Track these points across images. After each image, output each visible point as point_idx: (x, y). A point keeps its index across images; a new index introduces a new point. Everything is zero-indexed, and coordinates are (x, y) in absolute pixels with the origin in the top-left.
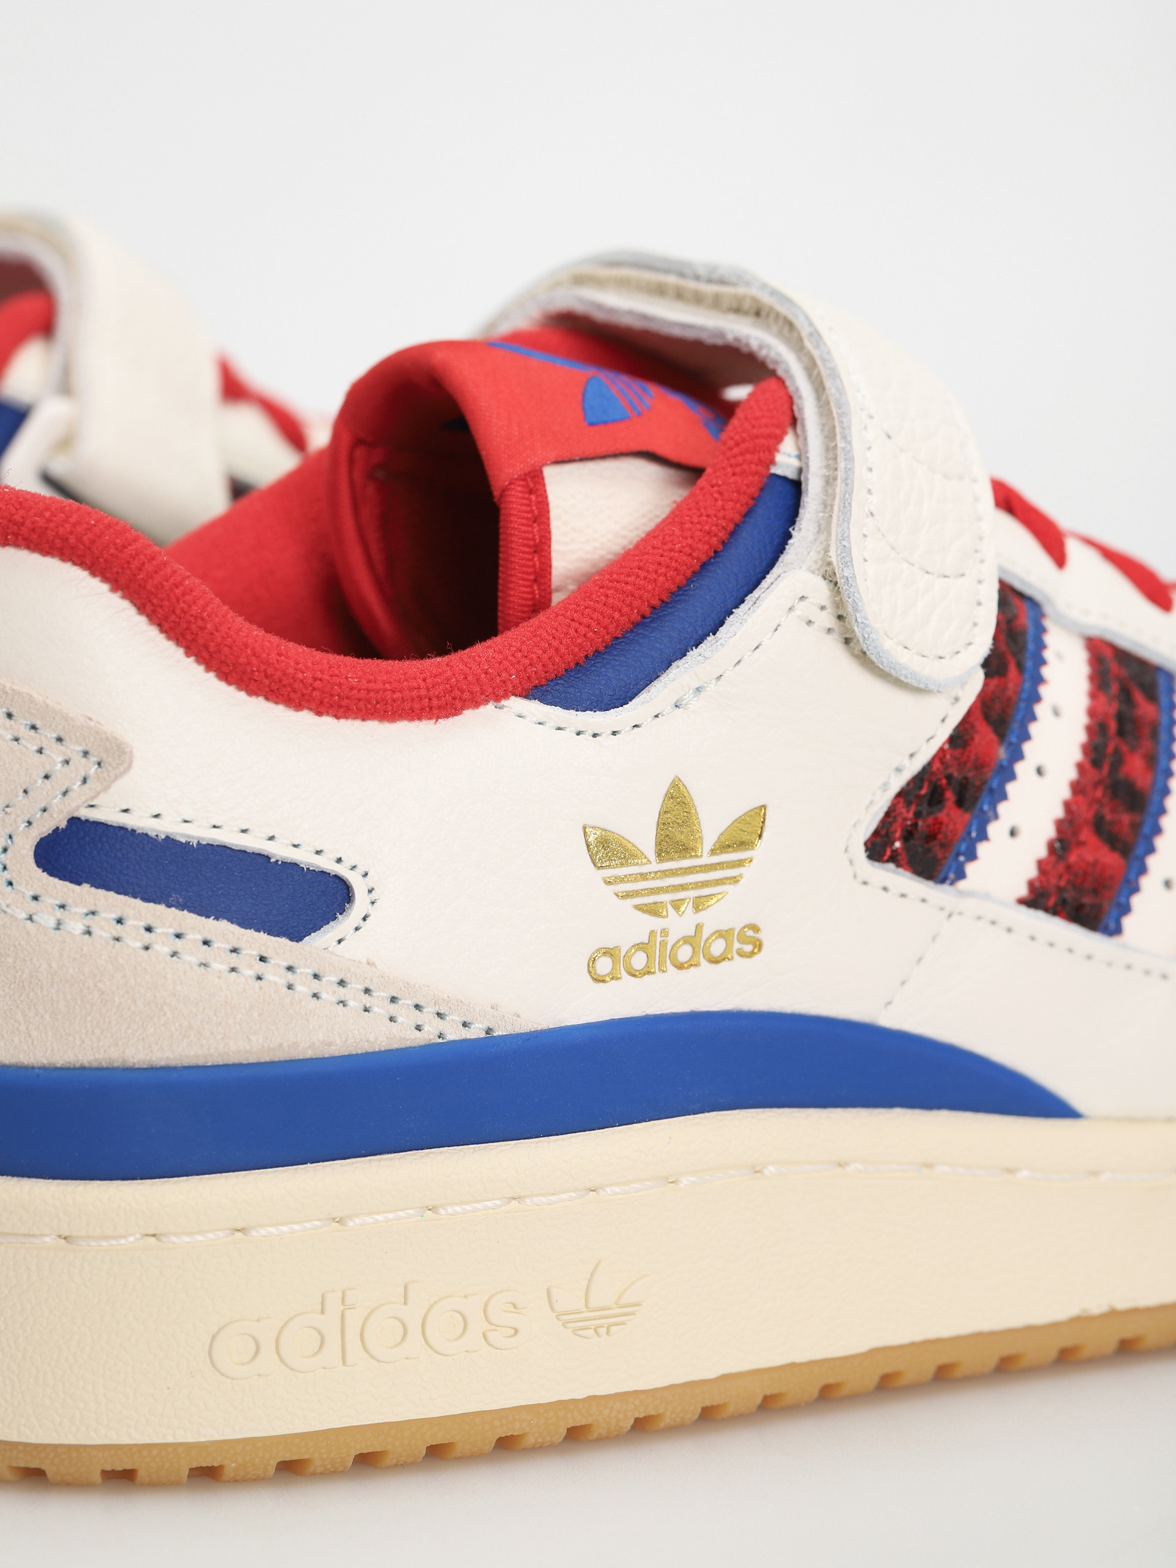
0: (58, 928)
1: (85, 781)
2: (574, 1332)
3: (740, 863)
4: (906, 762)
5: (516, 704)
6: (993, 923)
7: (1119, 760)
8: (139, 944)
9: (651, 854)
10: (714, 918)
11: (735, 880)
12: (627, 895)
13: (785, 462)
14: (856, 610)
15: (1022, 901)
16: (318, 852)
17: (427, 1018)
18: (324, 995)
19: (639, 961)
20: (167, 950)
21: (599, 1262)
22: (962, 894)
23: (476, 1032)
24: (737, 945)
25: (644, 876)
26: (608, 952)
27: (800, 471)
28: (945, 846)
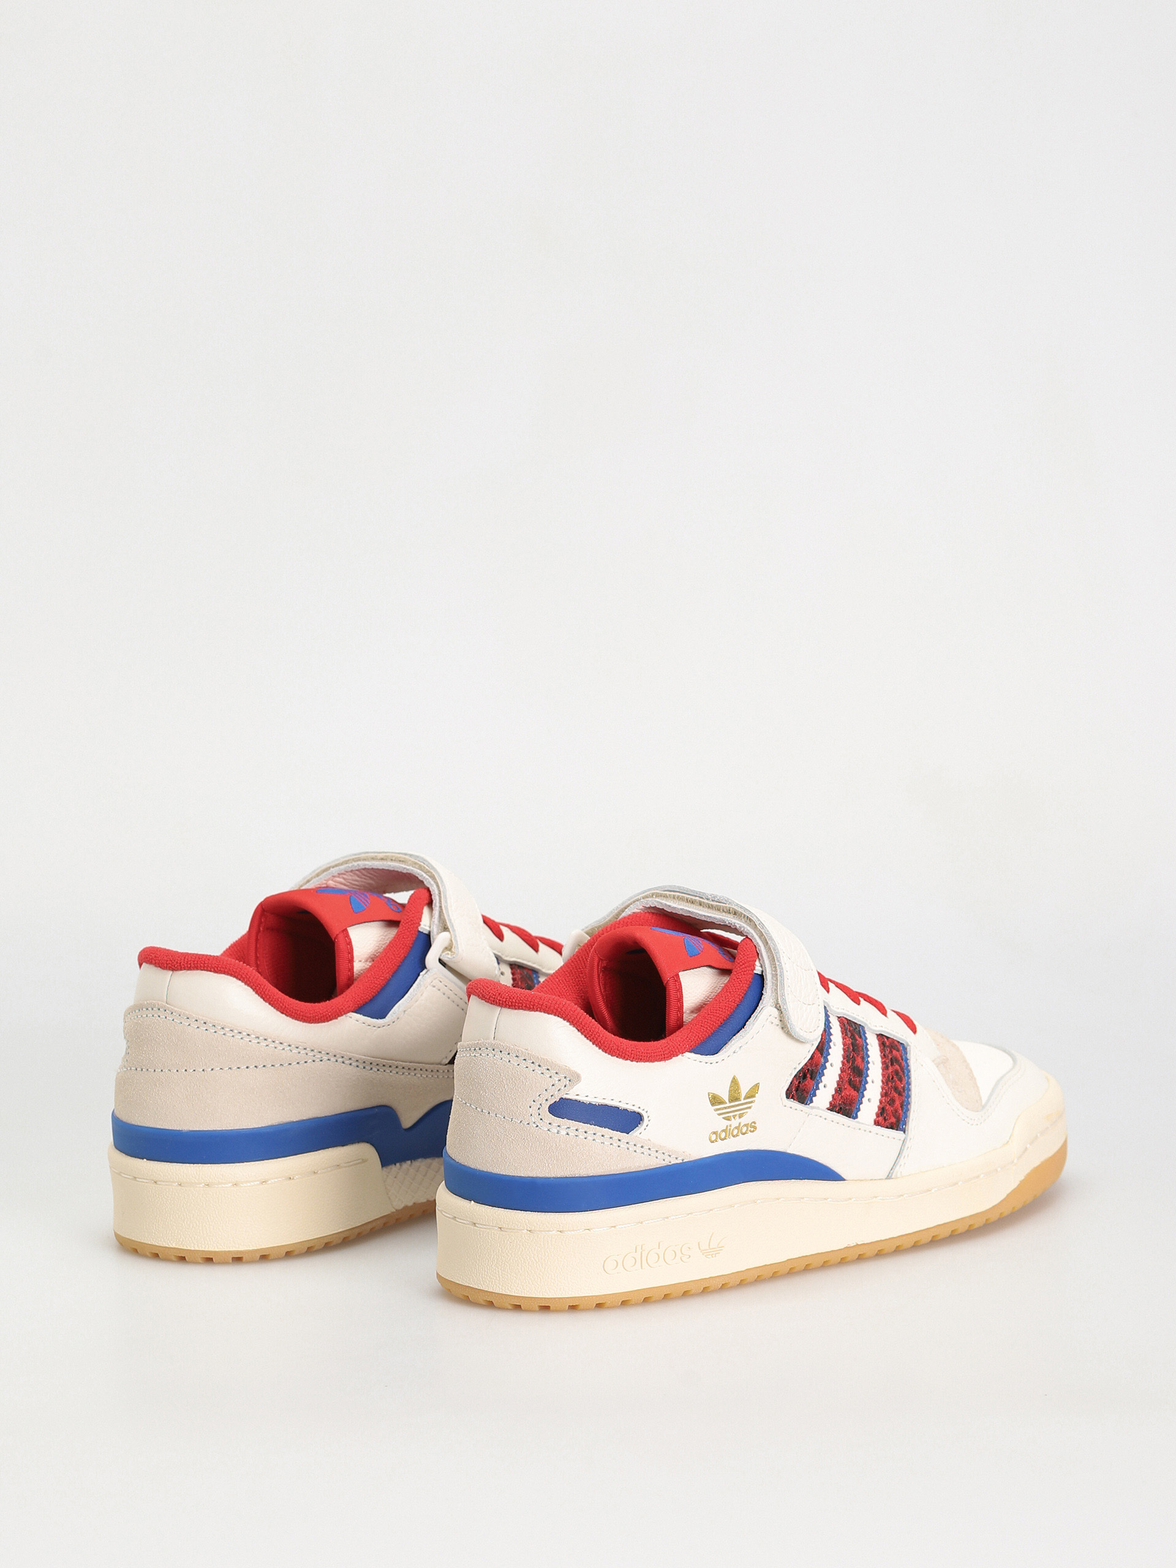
0: (558, 1133)
1: (565, 1086)
2: (706, 1256)
3: (752, 1102)
4: (798, 1066)
5: (687, 1054)
6: (821, 1117)
7: (854, 1060)
8: (583, 1137)
9: (727, 1101)
10: (745, 1120)
11: (750, 1108)
12: (719, 1114)
13: (758, 970)
14: (788, 1019)
15: (828, 1109)
16: (633, 1105)
17: (666, 1157)
18: (637, 1151)
19: (723, 1135)
20: (592, 1139)
21: (713, 1234)
22: (813, 1108)
23: (679, 1161)
24: (749, 1129)
25: (725, 1108)
26: (714, 1133)
27: (762, 972)
28: (807, 1093)
